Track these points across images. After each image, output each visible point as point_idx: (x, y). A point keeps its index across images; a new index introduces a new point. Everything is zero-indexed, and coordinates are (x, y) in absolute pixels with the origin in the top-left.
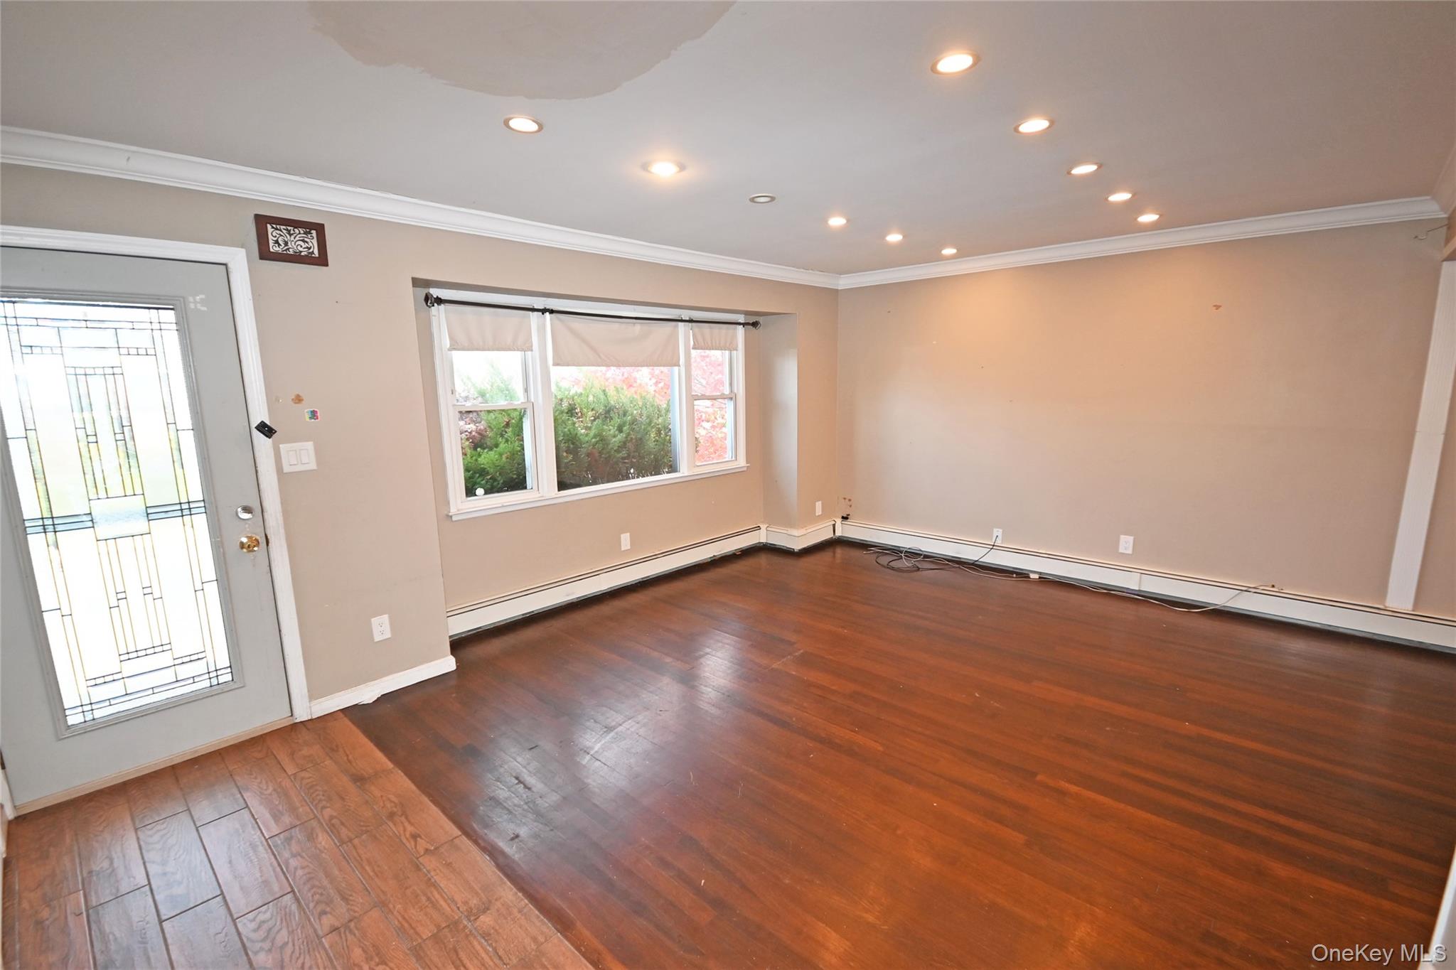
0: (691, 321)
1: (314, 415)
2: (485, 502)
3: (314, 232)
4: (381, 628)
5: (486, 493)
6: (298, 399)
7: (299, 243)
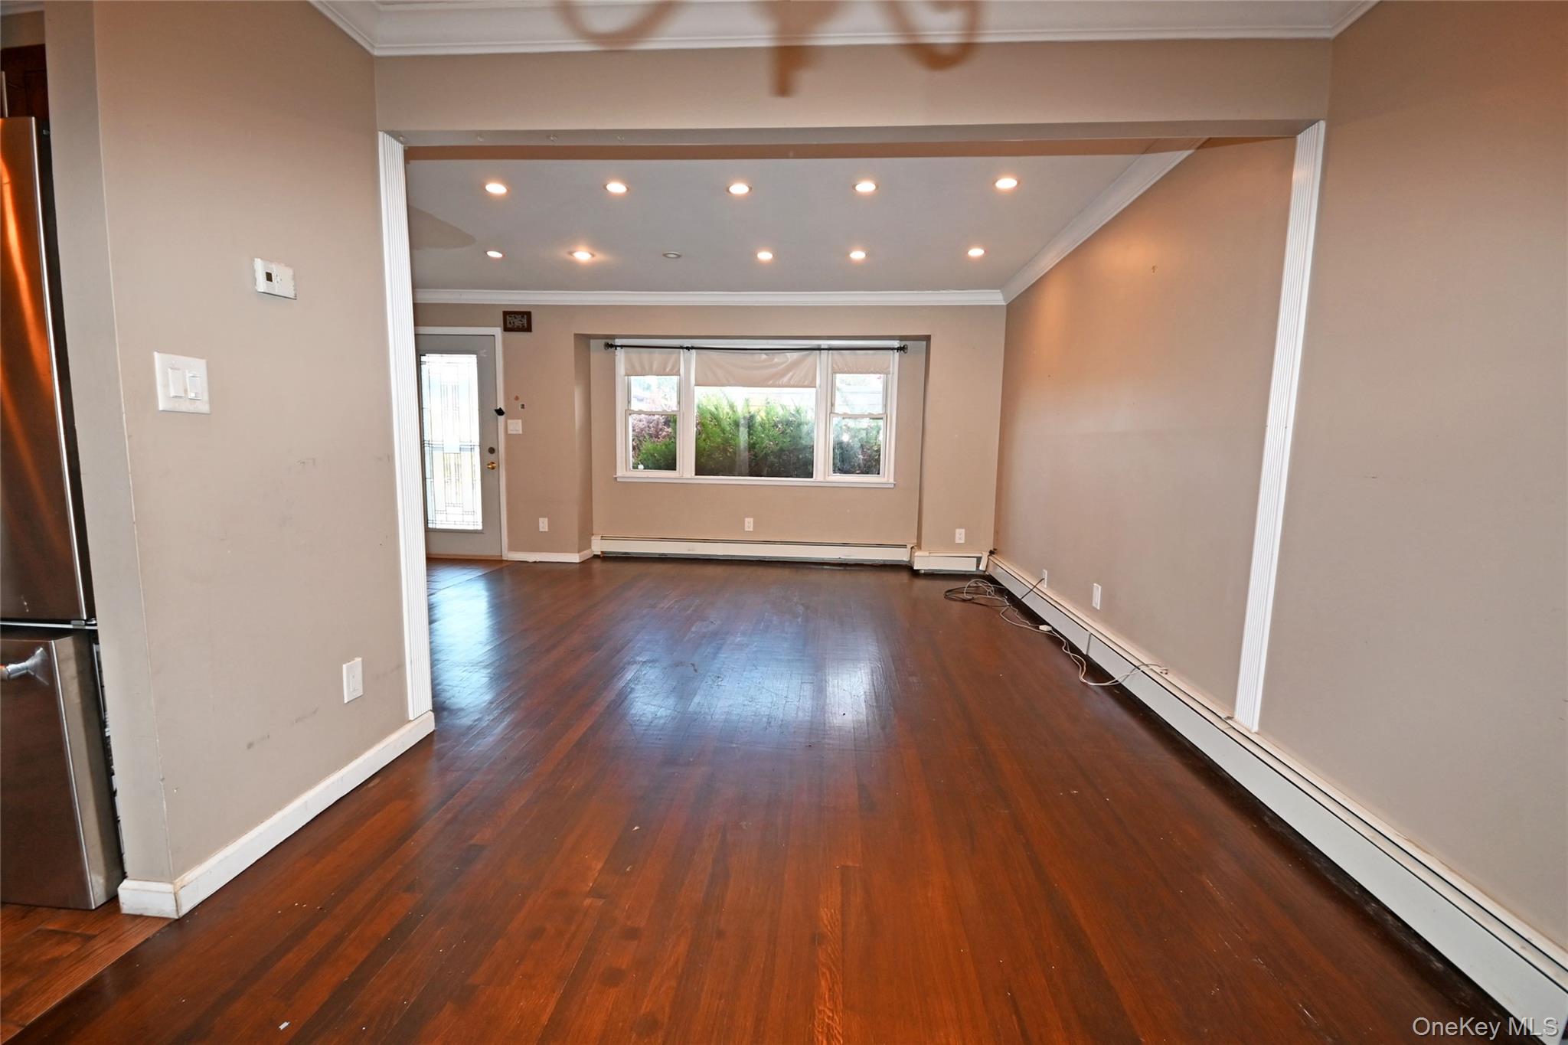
0: (829, 349)
1: (523, 406)
2: (643, 474)
3: (525, 316)
4: (544, 525)
5: (645, 469)
6: (517, 398)
7: (518, 322)
